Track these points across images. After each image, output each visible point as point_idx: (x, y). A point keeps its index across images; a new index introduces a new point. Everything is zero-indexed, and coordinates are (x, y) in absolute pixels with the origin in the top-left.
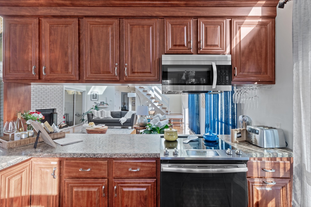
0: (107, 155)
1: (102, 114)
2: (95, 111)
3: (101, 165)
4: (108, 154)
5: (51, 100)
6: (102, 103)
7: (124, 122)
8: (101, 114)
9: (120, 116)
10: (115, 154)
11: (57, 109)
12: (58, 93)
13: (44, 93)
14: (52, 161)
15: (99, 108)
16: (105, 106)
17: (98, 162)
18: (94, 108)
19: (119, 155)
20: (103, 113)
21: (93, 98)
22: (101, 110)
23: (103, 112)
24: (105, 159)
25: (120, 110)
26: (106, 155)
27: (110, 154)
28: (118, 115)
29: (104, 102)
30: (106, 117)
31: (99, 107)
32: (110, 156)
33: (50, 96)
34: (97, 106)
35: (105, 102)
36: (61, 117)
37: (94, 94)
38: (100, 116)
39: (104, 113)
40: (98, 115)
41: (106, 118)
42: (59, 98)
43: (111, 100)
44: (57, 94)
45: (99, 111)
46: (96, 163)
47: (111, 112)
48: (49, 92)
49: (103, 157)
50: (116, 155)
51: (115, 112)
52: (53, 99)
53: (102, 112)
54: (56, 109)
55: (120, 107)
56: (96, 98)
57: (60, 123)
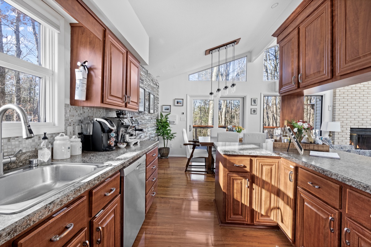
0: (339, 177)
3: (331, 187)
4: (340, 175)
10: (349, 180)
14: (292, 165)
17: (327, 182)
19: (356, 184)
24: (336, 182)
26: (337, 176)
27: (342, 177)
32: (342, 179)
46: (325, 182)
49: (333, 177)
50: (351, 182)
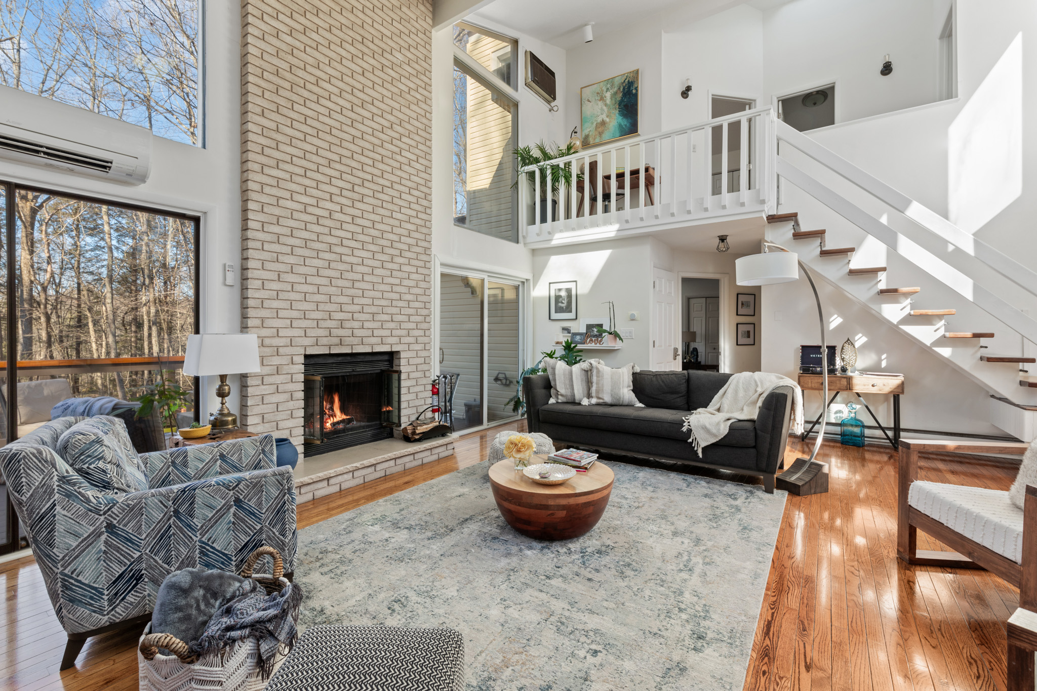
1: (589, 383)
2: (561, 366)
5: (373, 314)
6: (595, 331)
7: (713, 440)
8: (584, 384)
9: (681, 401)
11: (402, 355)
12: (406, 282)
13: (340, 283)
15: (581, 351)
16: (608, 342)
18: (560, 351)
20: (594, 379)
21: (559, 310)
22: (584, 365)
23: (594, 373)
25: (676, 366)
28: (673, 391)
29: (601, 326)
30: (608, 399)
31: (580, 347)
33: (372, 294)
34: (573, 345)
35: (606, 327)
36: (422, 388)
37: (560, 290)
38: (579, 392)
39: (598, 377)
40: (572, 386)
41: (612, 405)
42: (412, 304)
43: (633, 315)
44: (403, 290)
45: (576, 368)
47: (633, 374)
48: (366, 278)
51: (657, 375)
52: (386, 310)
53: (588, 373)
54: (398, 352)
55: (676, 350)
56: (568, 309)
57: (417, 415)
